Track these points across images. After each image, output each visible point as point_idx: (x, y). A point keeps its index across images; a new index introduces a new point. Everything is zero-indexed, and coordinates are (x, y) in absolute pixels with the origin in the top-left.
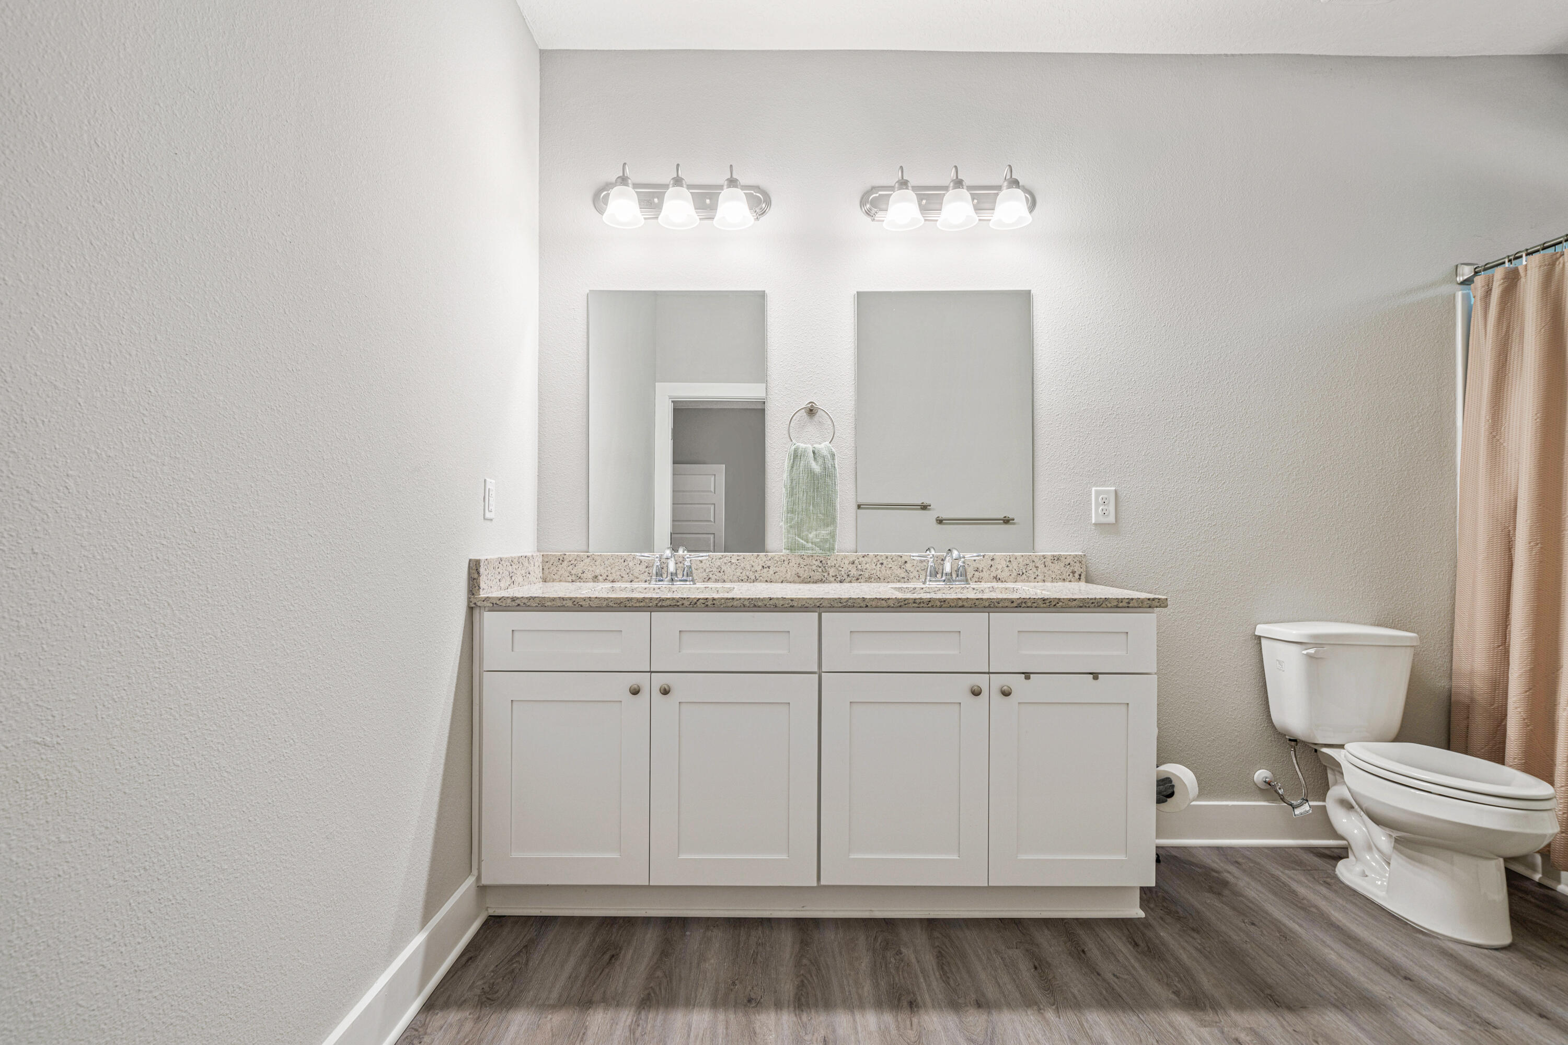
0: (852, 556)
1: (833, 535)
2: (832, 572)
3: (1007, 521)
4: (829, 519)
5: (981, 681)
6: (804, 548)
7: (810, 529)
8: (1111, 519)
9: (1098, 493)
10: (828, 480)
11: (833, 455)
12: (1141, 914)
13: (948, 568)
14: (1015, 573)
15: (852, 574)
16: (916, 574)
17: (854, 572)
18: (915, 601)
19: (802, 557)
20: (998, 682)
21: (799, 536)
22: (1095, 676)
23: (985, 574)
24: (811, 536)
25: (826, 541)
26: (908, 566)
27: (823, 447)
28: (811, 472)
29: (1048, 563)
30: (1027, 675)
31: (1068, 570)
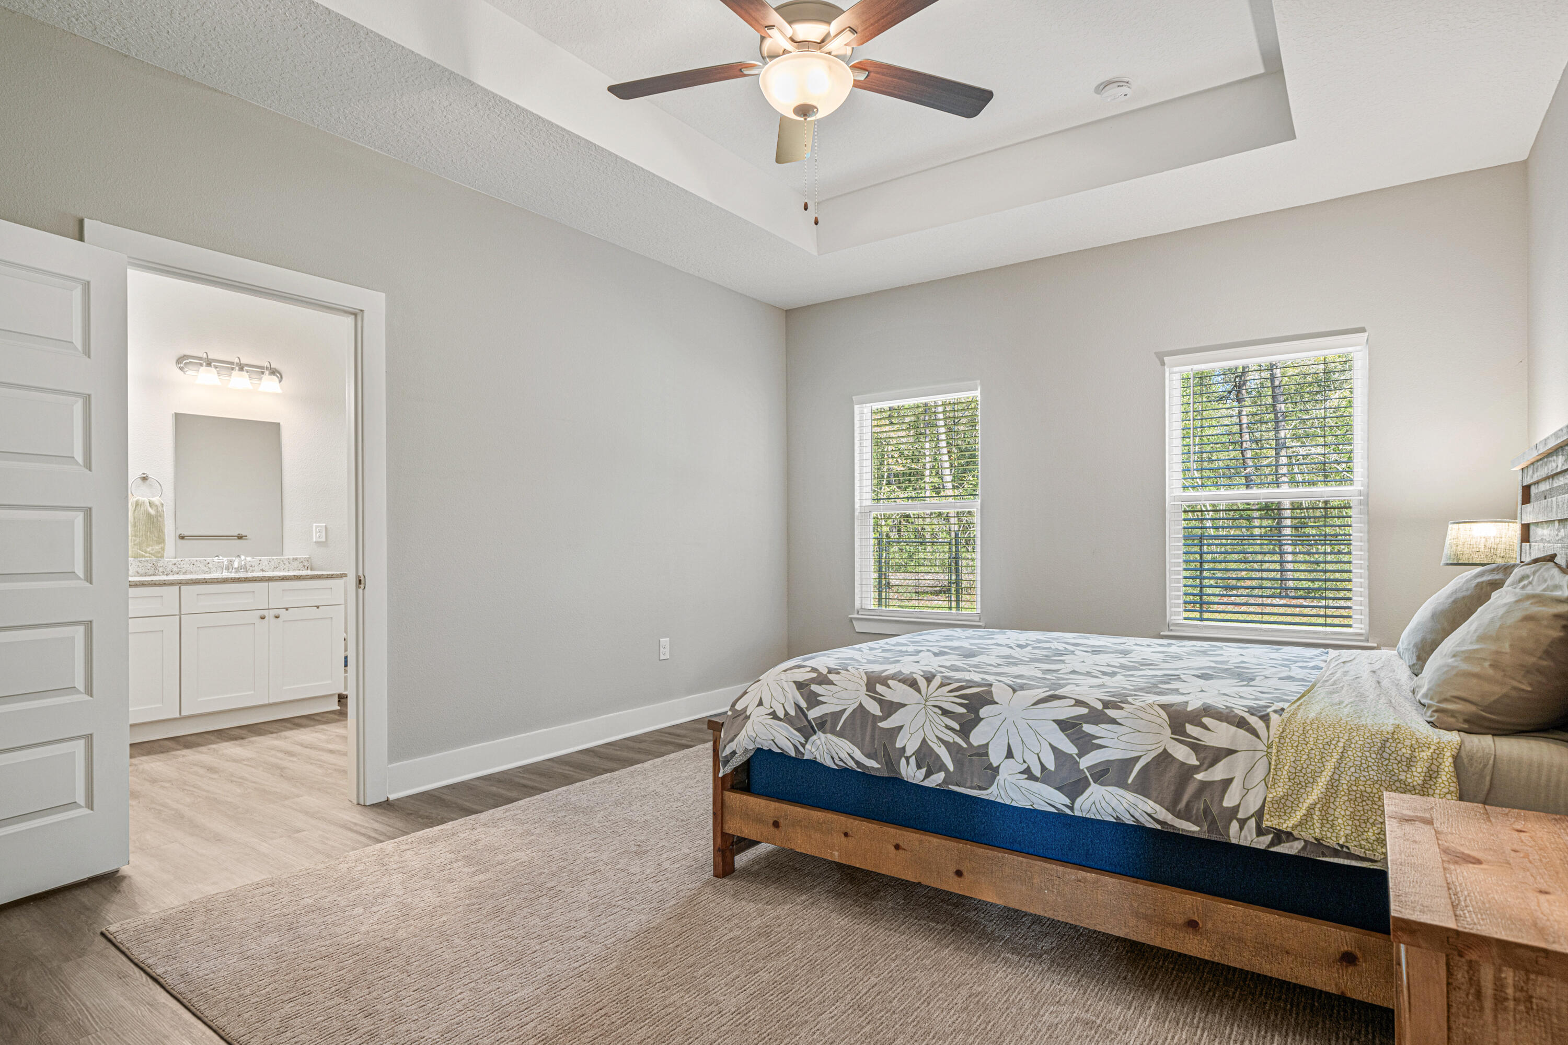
0: (174, 561)
1: (163, 549)
2: (161, 569)
3: (240, 537)
4: (161, 540)
5: (265, 613)
6: (144, 556)
7: (148, 546)
8: (323, 539)
9: (317, 527)
10: (159, 518)
11: (162, 505)
12: (339, 708)
13: (236, 565)
14: (272, 567)
15: (174, 570)
16: (214, 569)
17: (175, 569)
18: (231, 579)
19: (140, 562)
20: (273, 613)
21: (140, 550)
22: (318, 607)
23: (256, 568)
24: (148, 550)
25: (159, 552)
26: (210, 565)
27: (156, 500)
28: (149, 515)
29: (291, 561)
30: (287, 609)
31: (301, 565)
